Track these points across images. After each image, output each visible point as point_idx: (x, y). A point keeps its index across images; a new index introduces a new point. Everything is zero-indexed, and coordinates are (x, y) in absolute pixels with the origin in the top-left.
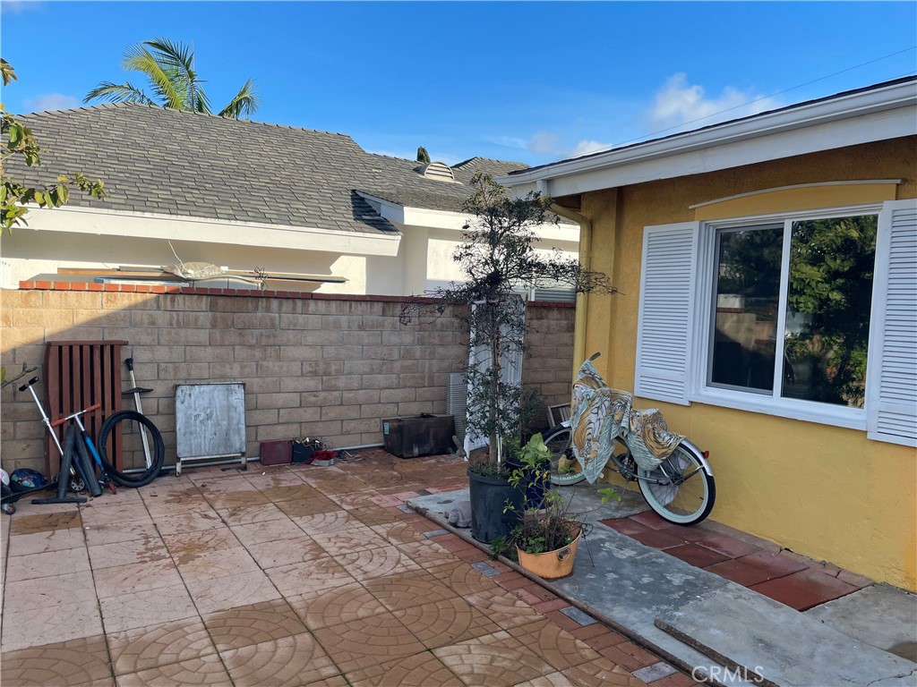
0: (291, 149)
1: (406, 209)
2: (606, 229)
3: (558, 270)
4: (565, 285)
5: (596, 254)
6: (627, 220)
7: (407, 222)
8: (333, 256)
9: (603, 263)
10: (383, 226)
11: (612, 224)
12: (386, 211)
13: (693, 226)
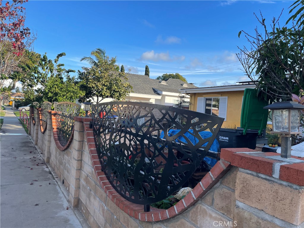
0: (140, 80)
1: (163, 92)
2: (193, 97)
3: (187, 102)
4: (188, 104)
5: (192, 100)
6: (196, 96)
7: (163, 94)
8: (150, 99)
9: (193, 102)
10: (159, 94)
11: (194, 97)
12: (159, 92)
13: (203, 98)
